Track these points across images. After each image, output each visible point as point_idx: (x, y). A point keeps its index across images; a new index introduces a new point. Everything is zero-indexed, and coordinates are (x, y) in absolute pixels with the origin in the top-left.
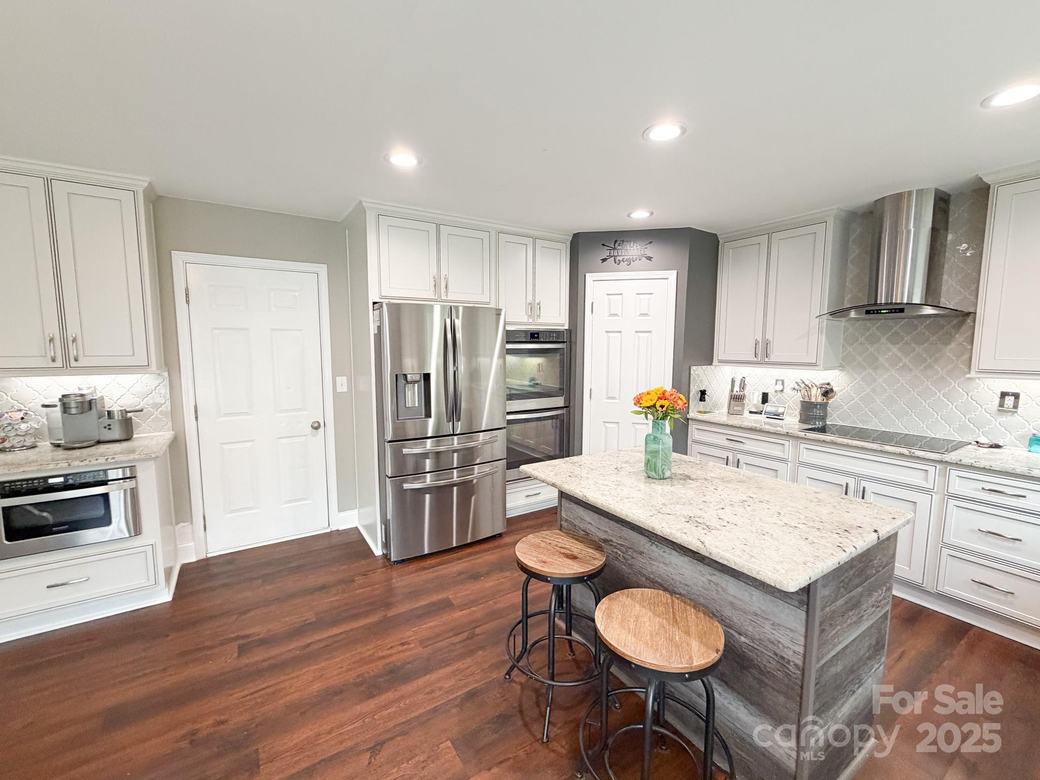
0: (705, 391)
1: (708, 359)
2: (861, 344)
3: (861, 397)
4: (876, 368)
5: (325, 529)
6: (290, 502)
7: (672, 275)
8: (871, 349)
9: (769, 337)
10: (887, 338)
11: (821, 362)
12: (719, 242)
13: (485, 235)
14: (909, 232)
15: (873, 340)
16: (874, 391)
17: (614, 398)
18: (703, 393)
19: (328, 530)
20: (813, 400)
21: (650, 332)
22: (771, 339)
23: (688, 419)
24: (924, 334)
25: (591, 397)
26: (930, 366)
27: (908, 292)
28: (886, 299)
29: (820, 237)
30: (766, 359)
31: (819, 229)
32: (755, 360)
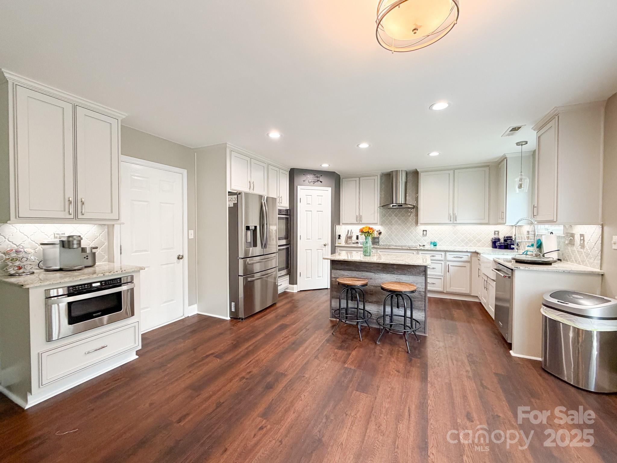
0: (340, 235)
1: (339, 224)
2: (387, 217)
4: (392, 225)
5: (182, 316)
6: (165, 302)
7: (330, 189)
8: (390, 218)
9: (361, 214)
10: (394, 215)
11: (378, 223)
12: (340, 178)
13: (264, 165)
14: (400, 182)
15: (390, 215)
16: (391, 232)
17: (309, 239)
18: (339, 236)
19: (184, 317)
20: (375, 236)
21: (322, 211)
22: (362, 215)
23: (335, 246)
24: (403, 213)
25: (300, 239)
26: (406, 224)
27: (401, 200)
28: (396, 202)
29: (376, 181)
30: (361, 222)
31: (376, 178)
32: (357, 223)
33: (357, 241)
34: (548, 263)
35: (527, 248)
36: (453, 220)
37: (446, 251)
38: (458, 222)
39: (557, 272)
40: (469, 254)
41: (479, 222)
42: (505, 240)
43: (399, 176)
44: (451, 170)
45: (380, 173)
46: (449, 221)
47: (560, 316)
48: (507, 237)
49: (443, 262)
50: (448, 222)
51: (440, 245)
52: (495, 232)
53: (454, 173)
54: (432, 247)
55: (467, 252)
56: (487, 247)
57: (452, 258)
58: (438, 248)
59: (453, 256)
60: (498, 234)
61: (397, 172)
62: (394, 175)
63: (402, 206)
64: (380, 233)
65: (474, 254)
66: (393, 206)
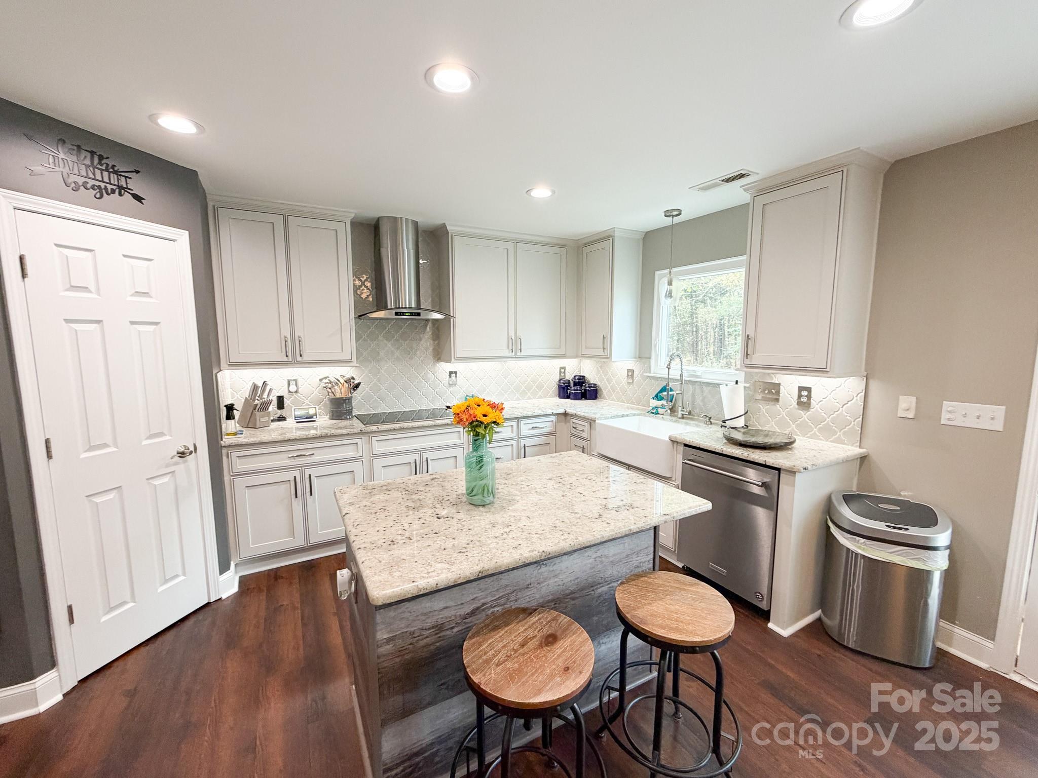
0: (232, 405)
1: (222, 366)
2: (365, 340)
3: (370, 387)
4: (379, 361)
7: (182, 236)
9: (298, 332)
11: (354, 359)
12: (207, 203)
14: (404, 250)
17: (104, 446)
18: (230, 407)
20: (342, 395)
21: (157, 324)
22: (302, 335)
23: (221, 447)
25: (49, 457)
26: (411, 358)
27: (408, 300)
28: (395, 304)
29: (342, 236)
30: (299, 359)
31: (341, 227)
32: (286, 359)
33: (280, 413)
36: (515, 347)
37: (518, 419)
38: (523, 354)
40: (553, 418)
41: (549, 352)
42: (577, 384)
43: (402, 233)
44: (510, 241)
45: (353, 215)
46: (509, 353)
47: (897, 553)
48: (579, 379)
49: (514, 443)
50: (507, 353)
52: (561, 368)
53: (516, 249)
55: (553, 414)
57: (529, 429)
59: (530, 426)
60: (565, 373)
61: (395, 220)
62: (385, 229)
63: (419, 314)
64: (357, 386)
65: (563, 417)
66: (396, 314)
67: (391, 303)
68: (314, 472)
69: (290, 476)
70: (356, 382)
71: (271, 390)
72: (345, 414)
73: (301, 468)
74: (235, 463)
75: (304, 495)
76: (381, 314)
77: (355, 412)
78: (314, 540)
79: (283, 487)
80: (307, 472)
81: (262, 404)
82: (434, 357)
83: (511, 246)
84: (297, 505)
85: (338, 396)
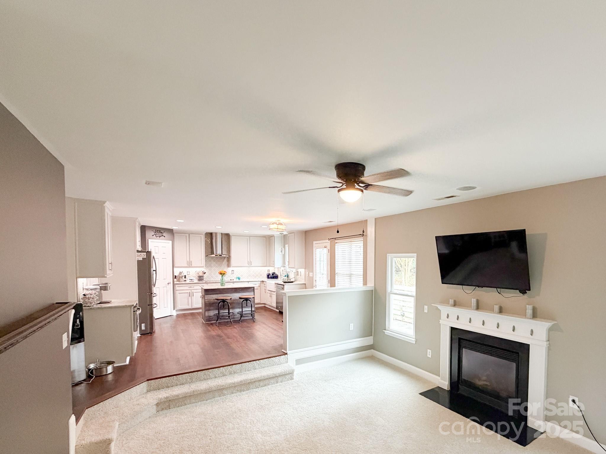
2: (208, 262)
3: (208, 274)
7: (170, 242)
8: (210, 263)
9: (191, 260)
11: (204, 266)
12: (174, 233)
14: (218, 240)
18: (175, 276)
23: (174, 284)
26: (221, 266)
27: (219, 252)
29: (202, 238)
30: (191, 266)
31: (202, 236)
32: (188, 266)
33: (185, 279)
34: (292, 282)
35: (283, 278)
36: (250, 264)
38: (252, 265)
39: (295, 284)
40: (259, 282)
41: (261, 265)
42: (273, 274)
43: (218, 236)
44: (248, 236)
45: (205, 232)
46: (247, 265)
48: (274, 273)
51: (242, 279)
52: (268, 270)
53: (250, 238)
54: (238, 280)
55: (259, 281)
56: (265, 278)
58: (241, 280)
60: (269, 271)
61: (216, 233)
62: (214, 235)
63: (221, 256)
64: (205, 273)
65: (262, 282)
66: (216, 255)
67: (215, 253)
68: (194, 291)
69: (188, 291)
70: (205, 272)
71: (184, 273)
72: (202, 280)
73: (191, 290)
74: (177, 288)
75: (191, 296)
76: (213, 256)
77: (204, 280)
78: (193, 307)
79: (186, 294)
80: (193, 291)
81: (182, 276)
82: (227, 266)
83: (248, 238)
84: (190, 298)
85: (200, 275)
